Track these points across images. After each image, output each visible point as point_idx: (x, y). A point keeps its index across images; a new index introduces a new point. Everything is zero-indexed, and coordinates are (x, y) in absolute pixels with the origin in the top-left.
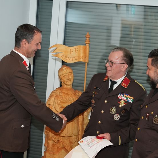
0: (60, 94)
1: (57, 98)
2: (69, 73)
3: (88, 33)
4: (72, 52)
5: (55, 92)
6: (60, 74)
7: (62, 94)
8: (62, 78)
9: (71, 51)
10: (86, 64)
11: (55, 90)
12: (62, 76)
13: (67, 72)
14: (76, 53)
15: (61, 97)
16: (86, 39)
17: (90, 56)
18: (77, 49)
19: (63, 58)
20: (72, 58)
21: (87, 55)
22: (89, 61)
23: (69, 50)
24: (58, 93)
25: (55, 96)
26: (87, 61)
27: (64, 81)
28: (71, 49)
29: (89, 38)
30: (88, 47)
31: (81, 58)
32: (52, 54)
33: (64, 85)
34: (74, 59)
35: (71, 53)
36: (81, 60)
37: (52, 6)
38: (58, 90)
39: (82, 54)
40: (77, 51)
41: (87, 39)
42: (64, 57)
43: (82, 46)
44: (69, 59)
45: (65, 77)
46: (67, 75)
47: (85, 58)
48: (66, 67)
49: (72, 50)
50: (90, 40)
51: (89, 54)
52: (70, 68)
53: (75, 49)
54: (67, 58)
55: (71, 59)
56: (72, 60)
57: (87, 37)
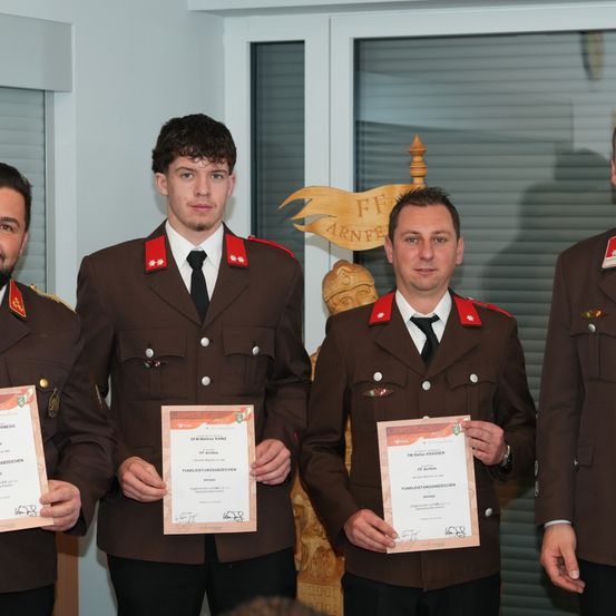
2: (361, 289)
3: (417, 139)
4: (364, 212)
8: (337, 308)
9: (360, 208)
13: (352, 286)
14: (379, 211)
19: (334, 233)
20: (366, 232)
23: (355, 205)
28: (359, 202)
34: (374, 234)
35: (361, 215)
37: (302, 63)
41: (417, 159)
42: (338, 232)
43: (399, 187)
45: (345, 303)
46: (352, 294)
48: (347, 268)
49: (364, 204)
52: (364, 270)
53: (376, 198)
54: (349, 235)
55: (363, 235)
56: (368, 241)
57: (414, 154)
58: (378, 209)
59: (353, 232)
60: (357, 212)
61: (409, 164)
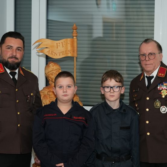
0: (49, 94)
1: (45, 98)
2: (57, 70)
3: (75, 25)
4: (58, 47)
5: (43, 91)
6: (47, 71)
7: (50, 93)
8: (50, 76)
9: (57, 46)
10: (75, 58)
11: (42, 90)
12: (49, 73)
13: (54, 69)
14: (63, 47)
15: (50, 96)
16: (73, 32)
17: (78, 48)
18: (64, 43)
19: (49, 53)
20: (59, 53)
21: (75, 49)
22: (78, 55)
23: (56, 45)
24: (46, 92)
25: (43, 96)
26: (75, 55)
27: (52, 79)
28: (57, 44)
29: (76, 29)
30: (75, 40)
31: (69, 53)
32: (37, 50)
33: (52, 84)
34: (61, 54)
36: (70, 55)
38: (46, 89)
39: (69, 48)
40: (64, 45)
41: (75, 31)
42: (50, 53)
43: (69, 39)
44: (55, 55)
45: (52, 75)
46: (54, 72)
47: (74, 52)
48: (53, 64)
49: (58, 44)
50: (77, 32)
51: (77, 47)
52: (58, 64)
53: (62, 43)
54: (54, 54)
56: (60, 55)
57: (73, 29)
58: (63, 46)
59: (55, 53)
60: (56, 47)
61: (72, 32)
